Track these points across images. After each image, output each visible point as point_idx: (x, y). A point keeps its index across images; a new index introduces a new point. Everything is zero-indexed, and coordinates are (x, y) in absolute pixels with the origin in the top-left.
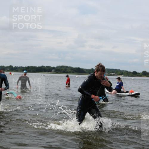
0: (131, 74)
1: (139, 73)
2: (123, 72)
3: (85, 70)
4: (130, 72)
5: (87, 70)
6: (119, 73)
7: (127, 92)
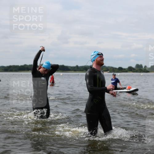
0: (117, 70)
1: (125, 69)
2: (109, 68)
3: (70, 68)
4: (116, 68)
5: (72, 67)
6: (104, 69)
7: (125, 88)
